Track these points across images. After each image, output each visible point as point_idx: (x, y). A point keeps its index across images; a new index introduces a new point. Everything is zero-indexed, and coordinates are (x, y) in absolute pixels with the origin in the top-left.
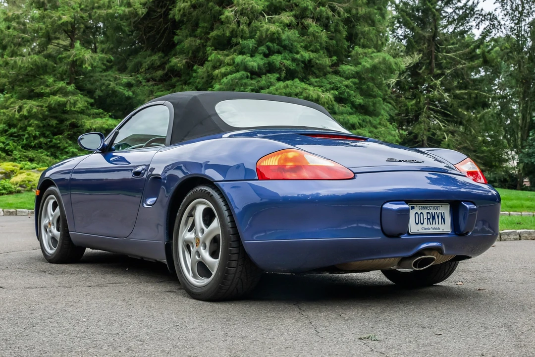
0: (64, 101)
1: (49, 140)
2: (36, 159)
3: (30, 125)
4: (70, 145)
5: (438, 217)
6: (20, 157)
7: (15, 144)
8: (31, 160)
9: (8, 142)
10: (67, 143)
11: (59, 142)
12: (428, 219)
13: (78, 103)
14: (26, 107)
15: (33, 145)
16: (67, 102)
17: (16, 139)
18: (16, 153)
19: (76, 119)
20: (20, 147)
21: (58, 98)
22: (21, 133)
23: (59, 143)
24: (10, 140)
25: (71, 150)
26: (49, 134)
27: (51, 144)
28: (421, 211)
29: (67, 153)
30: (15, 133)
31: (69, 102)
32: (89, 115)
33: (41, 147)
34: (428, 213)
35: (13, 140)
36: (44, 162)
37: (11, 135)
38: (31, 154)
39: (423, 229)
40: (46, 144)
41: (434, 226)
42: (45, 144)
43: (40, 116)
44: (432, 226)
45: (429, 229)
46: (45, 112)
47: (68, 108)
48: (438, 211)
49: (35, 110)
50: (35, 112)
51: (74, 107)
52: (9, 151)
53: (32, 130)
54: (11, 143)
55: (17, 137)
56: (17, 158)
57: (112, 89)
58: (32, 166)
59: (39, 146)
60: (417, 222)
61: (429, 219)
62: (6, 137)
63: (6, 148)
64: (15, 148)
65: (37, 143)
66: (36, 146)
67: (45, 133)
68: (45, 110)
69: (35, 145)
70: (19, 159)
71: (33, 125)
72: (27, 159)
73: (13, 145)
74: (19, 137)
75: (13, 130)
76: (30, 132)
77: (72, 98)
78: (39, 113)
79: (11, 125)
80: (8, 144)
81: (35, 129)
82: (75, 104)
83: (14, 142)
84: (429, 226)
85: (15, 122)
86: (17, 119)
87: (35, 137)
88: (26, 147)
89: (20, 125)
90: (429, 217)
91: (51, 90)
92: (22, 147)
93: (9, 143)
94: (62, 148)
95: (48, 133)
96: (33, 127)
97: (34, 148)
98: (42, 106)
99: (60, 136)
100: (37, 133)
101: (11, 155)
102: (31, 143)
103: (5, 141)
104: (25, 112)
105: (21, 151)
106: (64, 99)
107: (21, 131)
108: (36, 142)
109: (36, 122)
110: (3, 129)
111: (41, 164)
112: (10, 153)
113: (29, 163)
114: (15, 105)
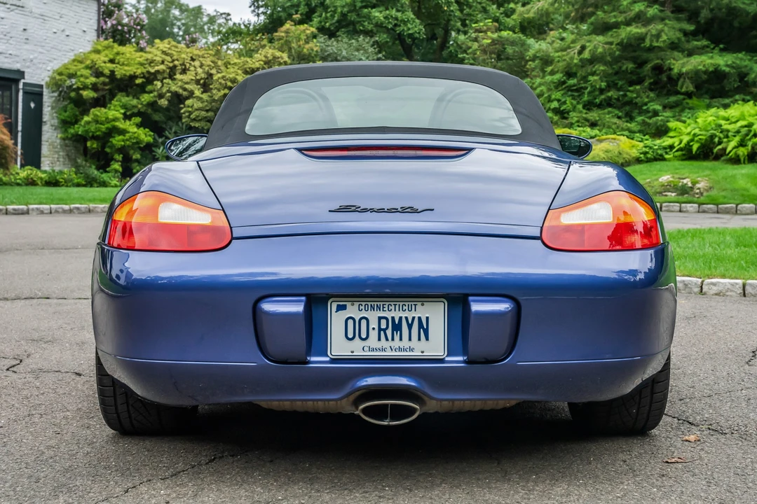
0: (642, 33)
1: (621, 93)
2: (599, 123)
3: (593, 74)
4: (652, 101)
5: (410, 326)
6: (578, 121)
7: (575, 102)
8: (593, 125)
9: (563, 100)
10: (648, 97)
11: (635, 95)
12: (380, 329)
13: (663, 34)
14: (589, 46)
15: (598, 103)
16: (647, 34)
17: (576, 94)
18: (574, 116)
19: (662, 60)
20: (580, 107)
21: (635, 30)
22: (583, 85)
23: (636, 98)
24: (569, 96)
25: (651, 108)
26: (623, 84)
27: (626, 99)
28: (364, 314)
29: (647, 111)
30: (574, 85)
31: (649, 34)
32: (682, 51)
33: (610, 105)
34: (380, 318)
35: (572, 95)
36: (609, 127)
37: (569, 89)
38: (594, 115)
39: (366, 349)
40: (618, 99)
41: (397, 343)
42: (615, 99)
43: (609, 58)
44: (390, 343)
45: (384, 350)
46: (615, 52)
47: (647, 43)
48: (410, 315)
49: (600, 50)
50: (600, 53)
51: (657, 41)
52: (565, 113)
53: (595, 81)
54: (569, 100)
55: (577, 91)
56: (574, 122)
57: (727, 5)
58: (591, 133)
59: (608, 103)
60: (350, 336)
61: (385, 330)
62: (562, 92)
63: (562, 109)
64: (574, 108)
65: (605, 99)
66: (603, 103)
67: (617, 84)
68: (615, 49)
69: (601, 102)
70: (577, 124)
71: (598, 72)
72: (587, 124)
73: (572, 104)
74: (580, 90)
75: (572, 82)
76: (594, 84)
77: (654, 28)
78: (608, 54)
79: (570, 74)
80: (565, 103)
81: (601, 78)
82: (658, 36)
83: (573, 99)
84: (383, 343)
85: (574, 70)
86: (576, 65)
87: (602, 91)
88: (589, 106)
89: (581, 73)
90: (383, 326)
91: (626, 19)
92: (584, 107)
93: (566, 101)
94: (639, 104)
95: (620, 83)
96: (597, 75)
97: (600, 106)
98: (611, 43)
99: (638, 87)
100: (603, 85)
101: (566, 118)
102: (595, 99)
103: (560, 98)
104: (586, 55)
105: (581, 112)
106: (643, 30)
107: (582, 82)
108: (603, 97)
109: (602, 68)
110: (559, 81)
111: (604, 131)
112: (566, 115)
113: (588, 129)
114: (576, 45)
